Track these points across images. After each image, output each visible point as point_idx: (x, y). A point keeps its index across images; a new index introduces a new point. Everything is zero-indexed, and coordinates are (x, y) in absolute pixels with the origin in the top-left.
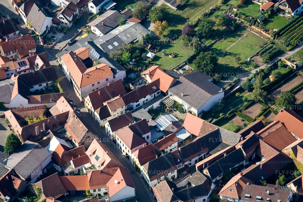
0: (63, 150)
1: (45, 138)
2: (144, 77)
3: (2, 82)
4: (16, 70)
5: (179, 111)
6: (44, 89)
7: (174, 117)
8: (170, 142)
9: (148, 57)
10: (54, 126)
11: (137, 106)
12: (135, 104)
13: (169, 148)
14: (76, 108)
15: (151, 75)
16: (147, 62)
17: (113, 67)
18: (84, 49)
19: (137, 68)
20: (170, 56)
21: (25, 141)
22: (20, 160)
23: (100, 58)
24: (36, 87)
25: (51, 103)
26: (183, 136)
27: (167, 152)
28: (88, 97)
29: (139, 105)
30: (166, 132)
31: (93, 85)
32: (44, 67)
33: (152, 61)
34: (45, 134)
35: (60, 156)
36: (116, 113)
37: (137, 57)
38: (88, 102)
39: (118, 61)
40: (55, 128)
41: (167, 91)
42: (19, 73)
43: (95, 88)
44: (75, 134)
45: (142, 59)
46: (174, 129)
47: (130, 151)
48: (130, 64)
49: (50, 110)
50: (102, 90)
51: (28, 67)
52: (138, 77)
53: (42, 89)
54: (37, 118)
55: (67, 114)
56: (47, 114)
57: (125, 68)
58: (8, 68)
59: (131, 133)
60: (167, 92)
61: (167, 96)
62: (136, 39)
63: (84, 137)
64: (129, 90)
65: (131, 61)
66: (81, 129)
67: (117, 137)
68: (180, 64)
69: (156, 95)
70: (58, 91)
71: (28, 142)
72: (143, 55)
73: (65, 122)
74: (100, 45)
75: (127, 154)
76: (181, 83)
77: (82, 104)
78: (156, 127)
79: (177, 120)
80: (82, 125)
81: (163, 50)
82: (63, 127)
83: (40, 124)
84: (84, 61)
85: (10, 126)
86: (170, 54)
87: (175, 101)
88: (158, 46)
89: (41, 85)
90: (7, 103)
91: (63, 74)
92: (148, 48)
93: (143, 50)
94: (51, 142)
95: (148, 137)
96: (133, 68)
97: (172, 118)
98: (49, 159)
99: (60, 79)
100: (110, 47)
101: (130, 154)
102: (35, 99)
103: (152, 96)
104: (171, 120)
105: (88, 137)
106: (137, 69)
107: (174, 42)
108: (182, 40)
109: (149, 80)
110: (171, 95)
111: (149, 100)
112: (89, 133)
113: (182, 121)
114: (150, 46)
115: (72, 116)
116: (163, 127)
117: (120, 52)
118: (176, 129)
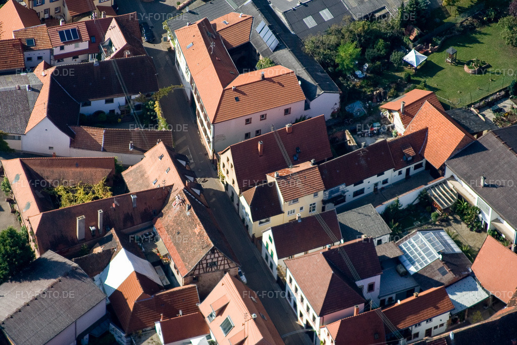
0: (139, 291)
2: (388, 117)
4: (52, 51)
5: (468, 225)
6: (118, 111)
7: (450, 241)
8: (430, 311)
9: (407, 64)
10: (129, 219)
11: (356, 194)
12: (352, 189)
13: (425, 326)
14: (192, 179)
15: (407, 114)
16: (402, 75)
17: (309, 79)
18: (240, 17)
19: (372, 89)
20: (466, 68)
21: (43, 249)
22: (22, 303)
23: (277, 48)
24: (98, 104)
25: (131, 153)
26: (467, 298)
27: (417, 335)
28: (229, 154)
29: (362, 191)
30: (422, 280)
31: (248, 121)
32: (127, 53)
33: (415, 75)
34: (100, 238)
35: (131, 306)
36: (296, 207)
37: (379, 58)
38: (228, 166)
39: (324, 65)
40: (129, 224)
41: (444, 165)
43: (251, 128)
44: (178, 249)
45: (389, 66)
46: (444, 273)
47: (318, 319)
48: (356, 77)
49: (123, 173)
50: (268, 141)
51: (84, 45)
52: (370, 113)
53: (112, 111)
54: (88, 190)
55: (166, 192)
56: (116, 183)
57: (340, 85)
58: (31, 42)
59: (327, 273)
60: (443, 168)
61: (441, 179)
62: (384, 8)
63: (200, 263)
64: (342, 147)
65: (360, 66)
66: (195, 240)
67: (289, 274)
68: (491, 95)
69: (412, 172)
70: (155, 122)
71: (51, 255)
72: (394, 56)
73: (158, 213)
74: (285, 13)
75: (308, 325)
76: (485, 149)
78: (397, 261)
79: (457, 250)
80: (199, 228)
81: (450, 50)
82: (152, 226)
83: (89, 211)
84: (233, 51)
85: (12, 202)
86: (468, 64)
87: (460, 196)
88: (440, 35)
89: (111, 101)
90: (13, 138)
91: (176, 77)
92: (412, 37)
93: (397, 43)
94: (110, 263)
95: (371, 287)
96: (361, 87)
97: (445, 244)
98: (100, 311)
99: (164, 91)
100: (310, 22)
101: (316, 327)
102: (88, 136)
103: (400, 173)
104: (442, 248)
105: (213, 264)
106: (372, 91)
107: (484, 30)
108: (506, 29)
109: (400, 128)
110: (452, 178)
111: (390, 183)
112: (217, 255)
113: (471, 254)
114: (416, 32)
115: (177, 201)
116: (417, 264)
117: (333, 39)
118: (450, 276)
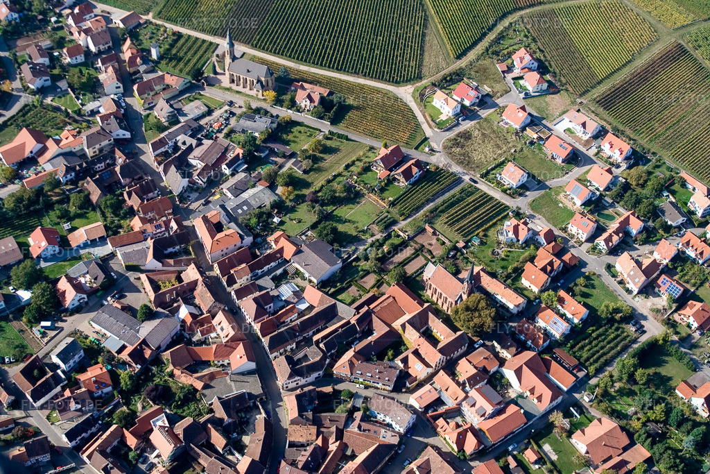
0: (191, 319)
1: (175, 305)
2: (270, 242)
3: (139, 244)
4: (152, 233)
5: (300, 279)
6: (177, 252)
7: (295, 286)
8: (291, 314)
9: (274, 222)
10: (185, 292)
11: (262, 273)
12: (260, 271)
13: (290, 319)
14: (205, 275)
16: (273, 226)
18: (215, 212)
21: (156, 307)
22: (151, 329)
23: (229, 222)
24: (170, 250)
25: (183, 267)
26: (302, 307)
28: (217, 264)
29: (263, 271)
30: (287, 302)
31: (222, 251)
32: (178, 230)
33: (277, 226)
34: (175, 301)
35: (189, 324)
36: (241, 280)
37: (264, 221)
38: (217, 268)
39: (246, 226)
40: (185, 294)
42: (156, 234)
44: (203, 302)
45: (268, 224)
46: (294, 299)
47: (253, 322)
48: (258, 229)
49: (181, 275)
50: (230, 258)
51: (163, 229)
52: (264, 242)
53: (175, 252)
55: (196, 282)
56: (179, 279)
57: (252, 233)
58: (145, 230)
59: (255, 306)
60: (290, 260)
61: (290, 263)
62: (264, 203)
63: (211, 306)
64: (256, 256)
65: (258, 225)
66: (208, 299)
67: (241, 305)
68: (303, 230)
69: (280, 262)
70: (191, 254)
72: (269, 220)
73: (195, 289)
74: (231, 209)
75: (250, 324)
76: (303, 252)
77: (211, 268)
78: (278, 296)
79: (298, 289)
80: (209, 294)
81: (288, 216)
82: (193, 294)
83: (170, 292)
84: (214, 225)
85: (144, 289)
86: (295, 220)
87: (297, 269)
88: (284, 210)
89: (175, 248)
90: (143, 266)
91: (197, 237)
92: (275, 213)
93: (270, 215)
94: (180, 309)
95: (270, 307)
96: (260, 232)
97: (293, 288)
98: (178, 327)
99: (192, 242)
100: (240, 211)
101: (253, 324)
102: (168, 262)
103: (276, 263)
104: (293, 290)
105: (215, 306)
106: (264, 234)
107: (299, 207)
108: (306, 206)
109: (274, 247)
110: (293, 263)
111: (273, 267)
112: (216, 303)
113: (303, 290)
114: (276, 210)
115: (201, 285)
116: (285, 296)
117: (248, 217)
118: (296, 300)
